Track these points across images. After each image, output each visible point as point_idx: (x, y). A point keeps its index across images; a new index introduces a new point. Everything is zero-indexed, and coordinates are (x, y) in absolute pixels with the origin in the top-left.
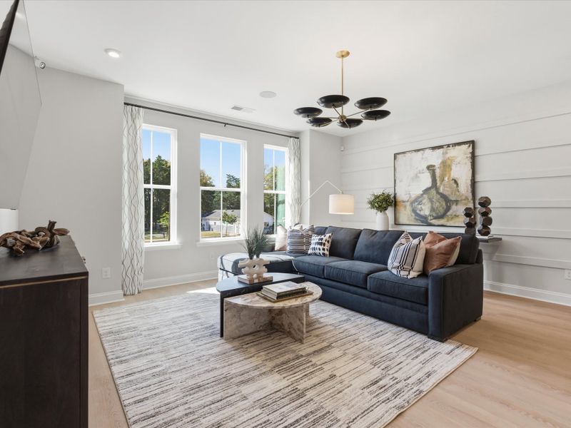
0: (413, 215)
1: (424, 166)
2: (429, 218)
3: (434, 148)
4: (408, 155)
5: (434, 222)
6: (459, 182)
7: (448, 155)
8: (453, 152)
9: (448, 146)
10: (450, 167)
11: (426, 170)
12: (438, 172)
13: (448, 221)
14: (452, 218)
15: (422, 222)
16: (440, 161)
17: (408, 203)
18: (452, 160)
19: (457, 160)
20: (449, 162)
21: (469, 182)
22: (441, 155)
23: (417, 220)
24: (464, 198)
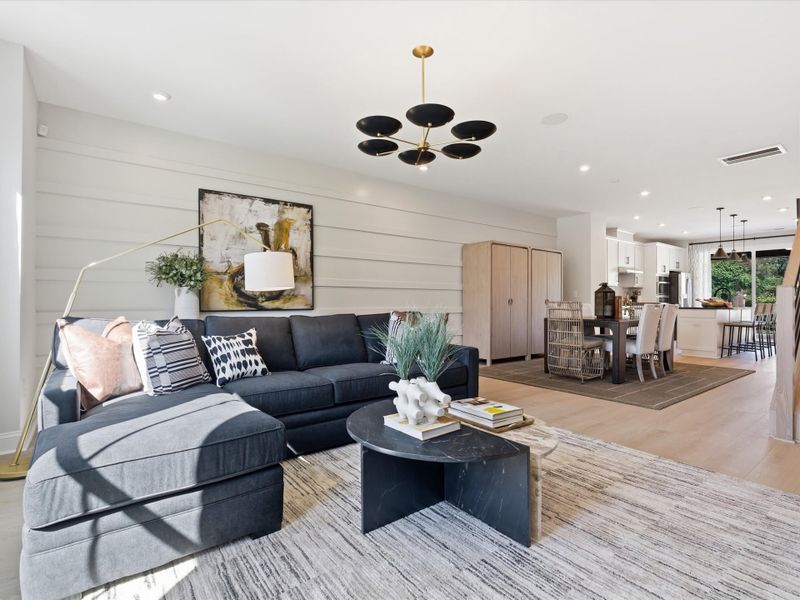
0: (235, 295)
1: (253, 223)
2: (260, 299)
3: (267, 201)
4: (226, 199)
5: (267, 304)
6: (298, 253)
7: (285, 216)
8: (291, 214)
9: (286, 203)
10: (287, 232)
11: (255, 229)
12: (272, 235)
13: (284, 303)
14: (290, 299)
15: (250, 305)
16: (275, 221)
17: (227, 277)
18: (290, 222)
19: (297, 225)
20: (286, 225)
21: (309, 255)
22: (276, 213)
23: (241, 302)
24: (303, 274)
